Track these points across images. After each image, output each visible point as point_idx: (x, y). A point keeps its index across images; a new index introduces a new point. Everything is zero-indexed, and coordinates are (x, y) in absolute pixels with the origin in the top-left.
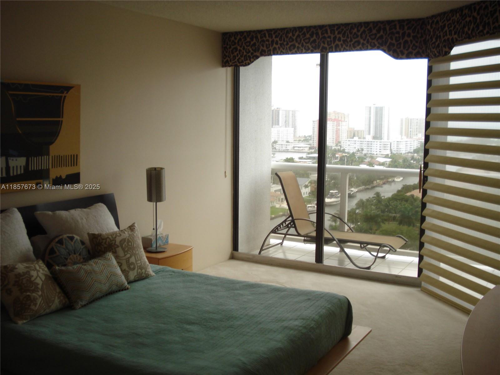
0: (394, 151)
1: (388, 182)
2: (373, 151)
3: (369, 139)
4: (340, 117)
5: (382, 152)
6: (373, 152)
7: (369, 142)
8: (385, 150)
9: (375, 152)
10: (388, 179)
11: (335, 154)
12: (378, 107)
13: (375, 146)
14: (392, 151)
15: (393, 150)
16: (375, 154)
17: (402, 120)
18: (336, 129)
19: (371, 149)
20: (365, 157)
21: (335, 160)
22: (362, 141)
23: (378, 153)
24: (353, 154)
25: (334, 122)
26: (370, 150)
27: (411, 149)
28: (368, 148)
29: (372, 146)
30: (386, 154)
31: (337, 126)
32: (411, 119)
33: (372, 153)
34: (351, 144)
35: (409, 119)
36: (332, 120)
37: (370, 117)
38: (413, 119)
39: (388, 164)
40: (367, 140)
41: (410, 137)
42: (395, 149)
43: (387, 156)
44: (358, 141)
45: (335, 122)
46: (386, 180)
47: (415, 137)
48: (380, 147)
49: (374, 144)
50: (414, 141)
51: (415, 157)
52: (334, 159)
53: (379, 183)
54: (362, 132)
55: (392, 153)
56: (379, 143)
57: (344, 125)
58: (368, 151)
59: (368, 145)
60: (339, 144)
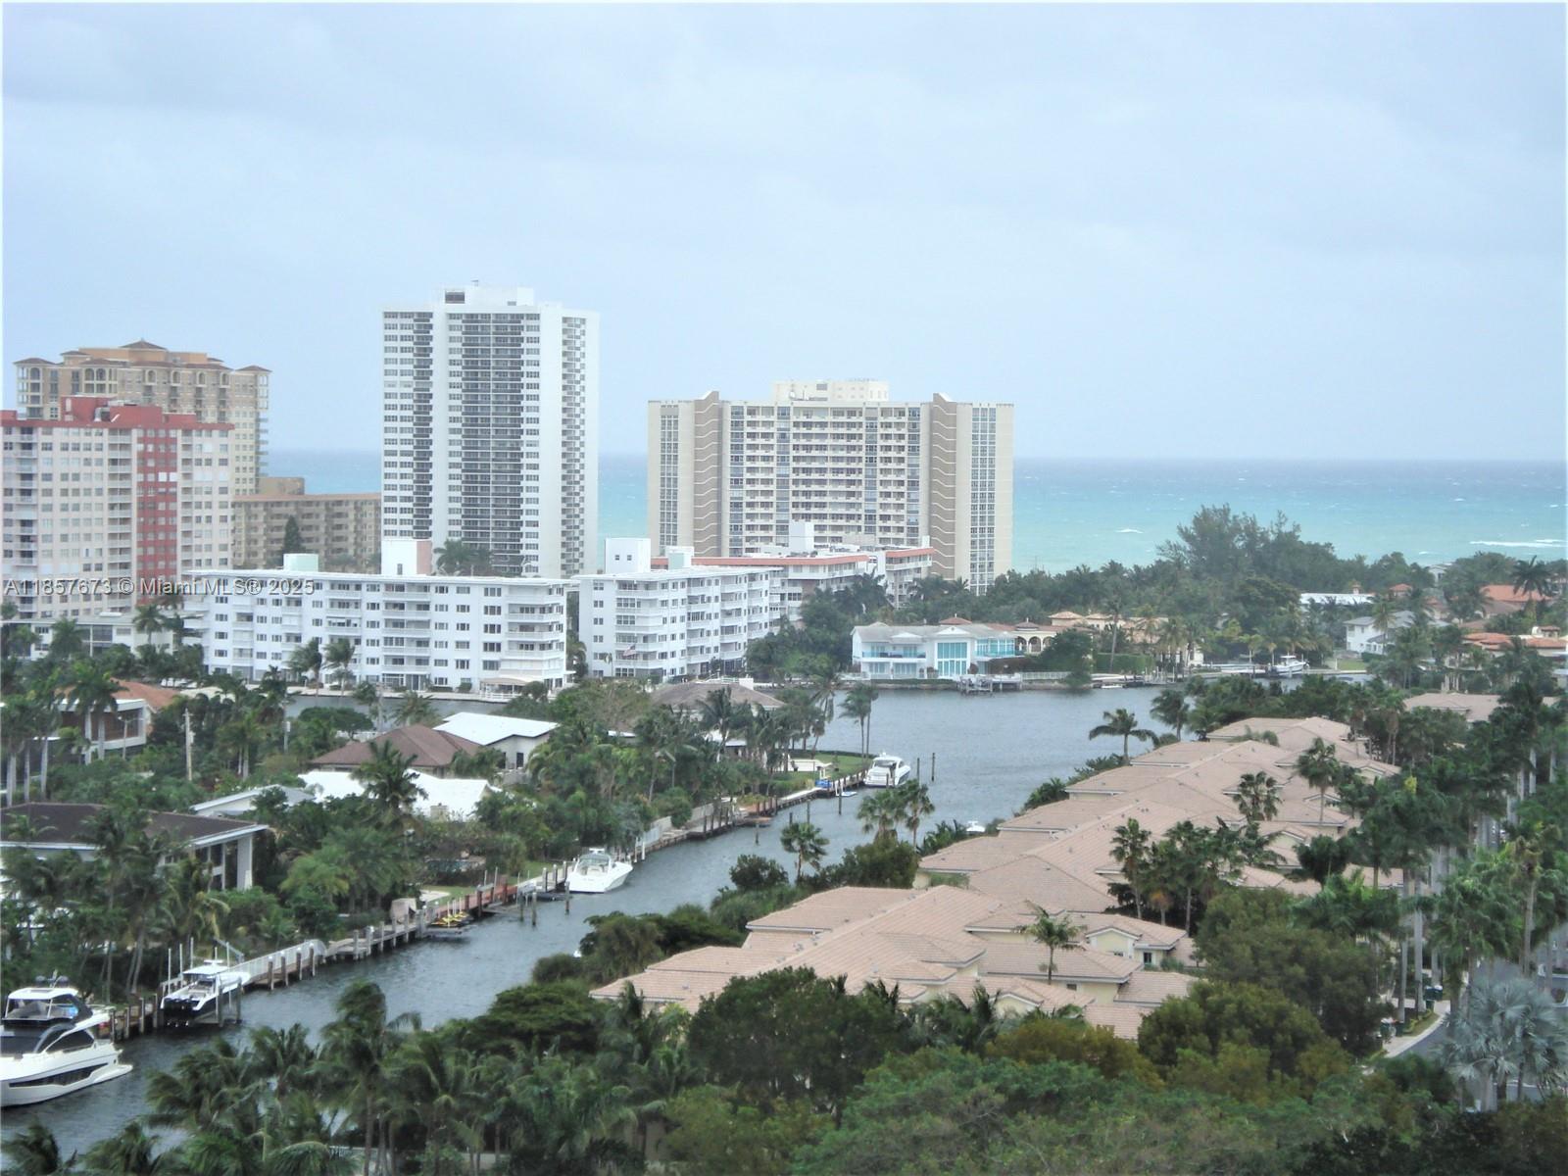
0: (603, 656)
1: (509, 899)
2: (438, 663)
3: (400, 571)
4: (187, 394)
5: (503, 666)
6: (435, 672)
7: (400, 588)
8: (525, 655)
9: (452, 664)
10: (518, 873)
11: (106, 694)
12: (486, 316)
13: (453, 617)
14: (581, 655)
15: (592, 648)
16: (454, 682)
17: (669, 419)
18: (143, 485)
19: (422, 643)
20: (363, 709)
21: (108, 737)
22: (344, 586)
23: (476, 673)
24: (274, 683)
25: (126, 431)
26: (410, 651)
27: (728, 639)
28: (400, 641)
29: (426, 624)
30: (527, 679)
31: (151, 463)
32: (737, 412)
33: (426, 679)
34: (260, 611)
35: (720, 413)
36: (106, 417)
37: (424, 398)
38: (752, 411)
39: (526, 760)
40: (388, 573)
41: (735, 551)
42: (610, 645)
43: (527, 701)
44: (318, 586)
45: (136, 433)
46: (499, 890)
47: (768, 552)
48: (492, 629)
49: (442, 608)
50: (752, 577)
51: (736, 699)
52: (102, 732)
53: (438, 911)
54: (369, 509)
55: (580, 670)
56: (477, 600)
57: (209, 462)
58: (399, 661)
59: (396, 615)
60: (169, 614)
